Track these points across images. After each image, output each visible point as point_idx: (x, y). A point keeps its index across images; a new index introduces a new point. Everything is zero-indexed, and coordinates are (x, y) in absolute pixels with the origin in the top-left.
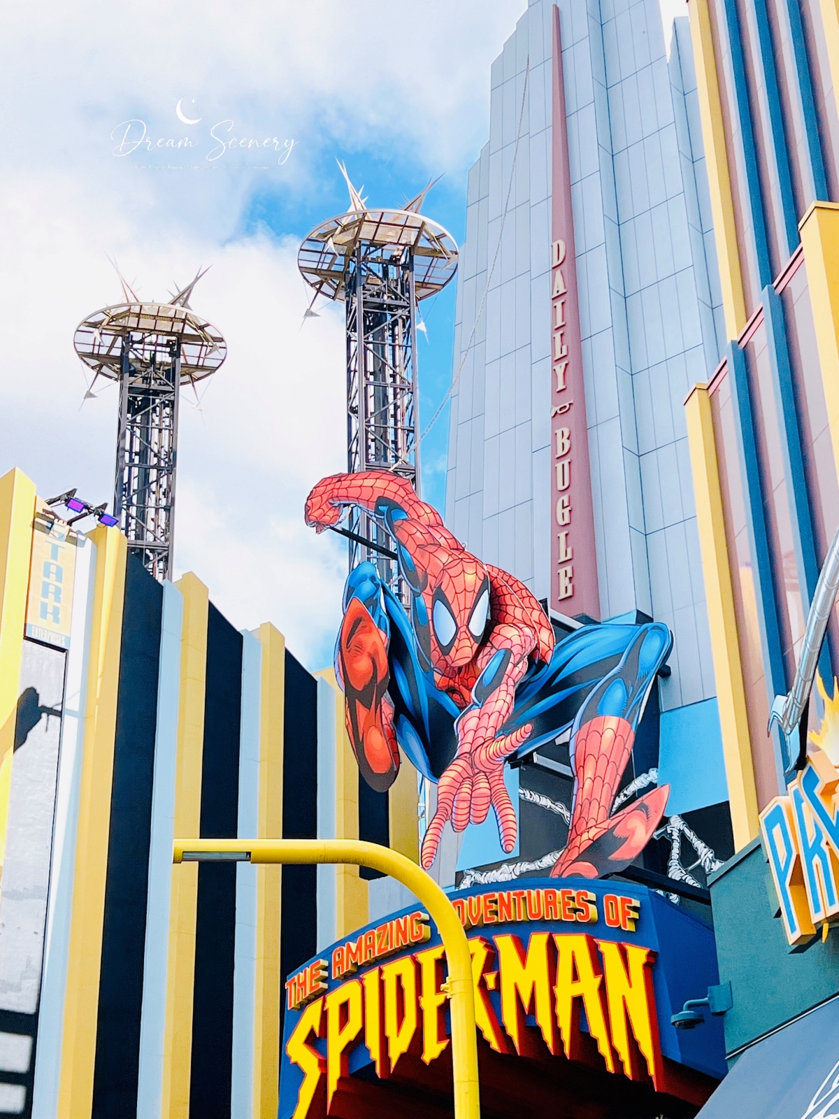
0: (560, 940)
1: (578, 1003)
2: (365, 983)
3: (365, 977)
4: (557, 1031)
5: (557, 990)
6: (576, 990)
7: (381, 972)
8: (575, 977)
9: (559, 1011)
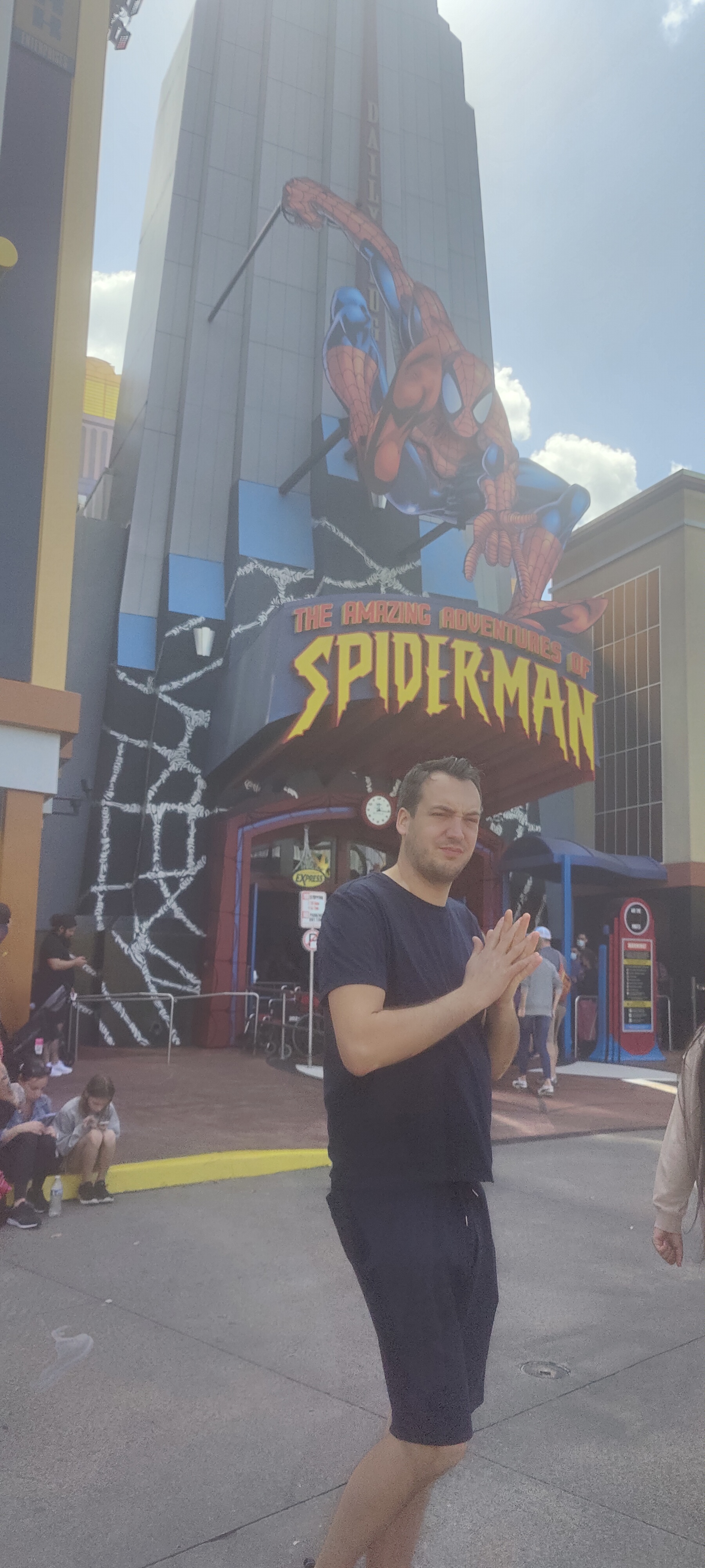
0: (539, 668)
1: (548, 712)
2: (376, 638)
3: (376, 633)
4: (532, 725)
5: (535, 699)
6: (548, 703)
7: (391, 636)
8: (548, 695)
9: (535, 712)
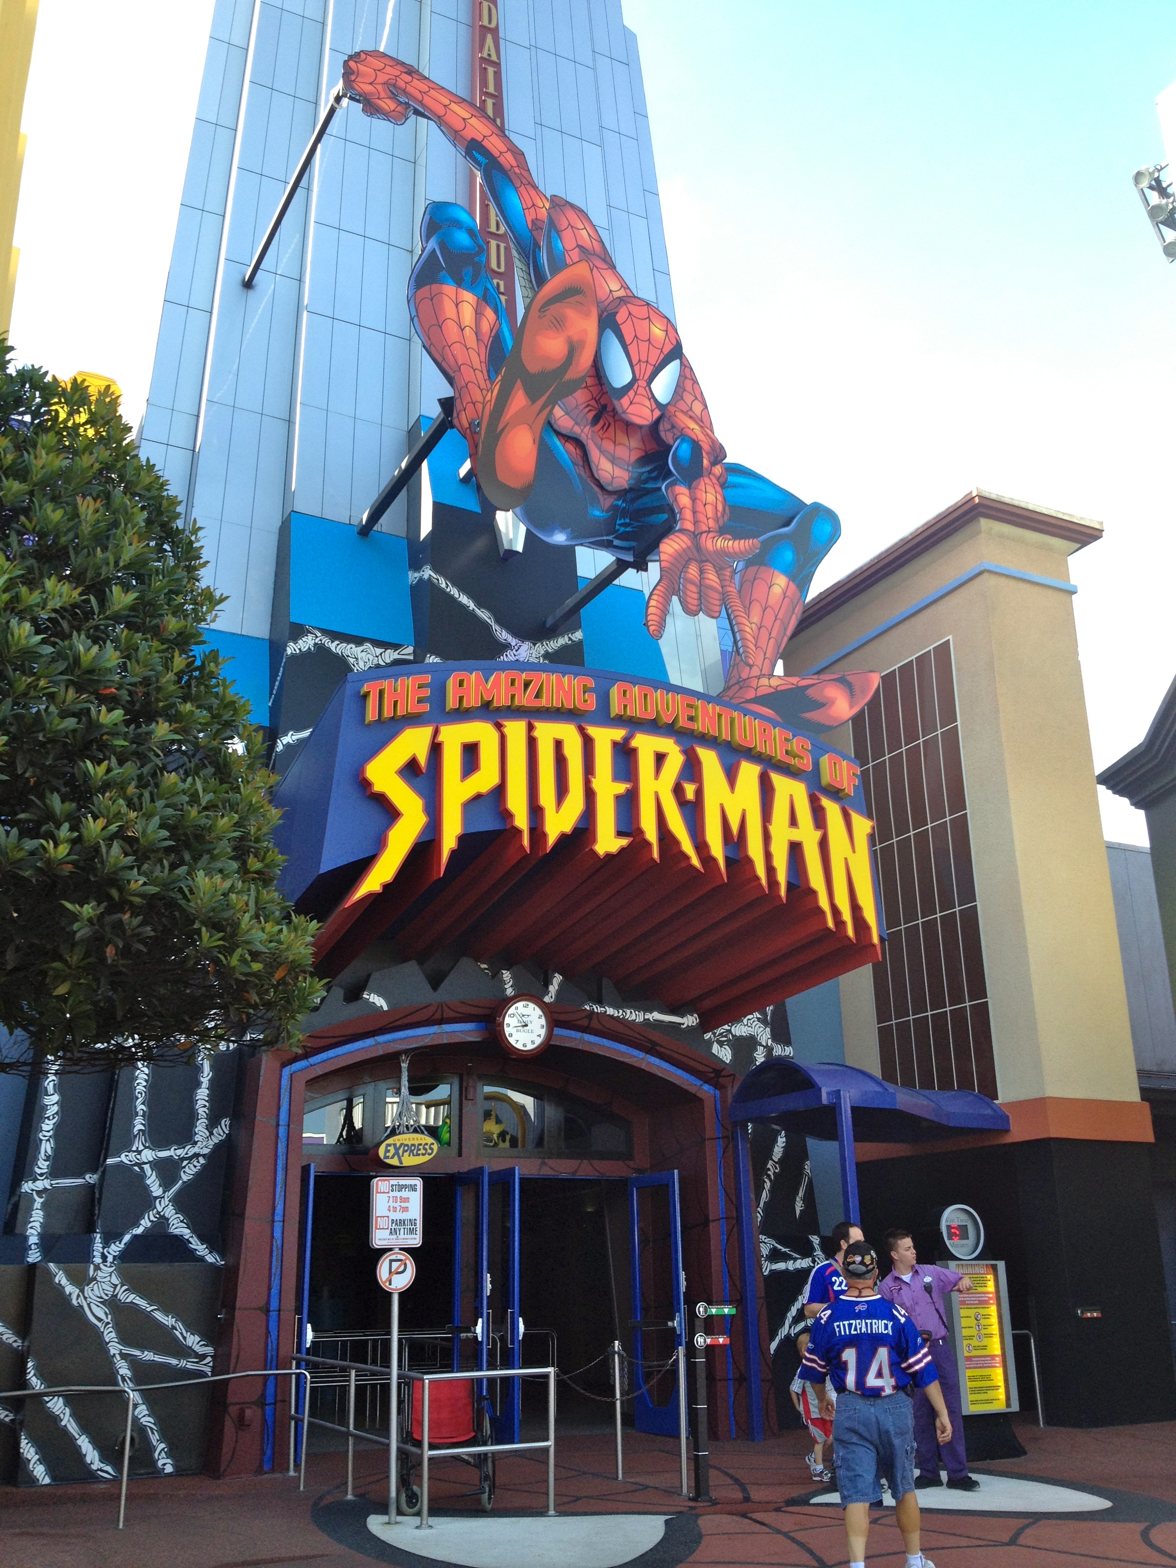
0: (777, 779)
1: (795, 849)
2: (506, 730)
3: (505, 723)
4: (771, 870)
5: (773, 829)
6: (795, 835)
7: (531, 728)
8: (793, 822)
9: (774, 849)
